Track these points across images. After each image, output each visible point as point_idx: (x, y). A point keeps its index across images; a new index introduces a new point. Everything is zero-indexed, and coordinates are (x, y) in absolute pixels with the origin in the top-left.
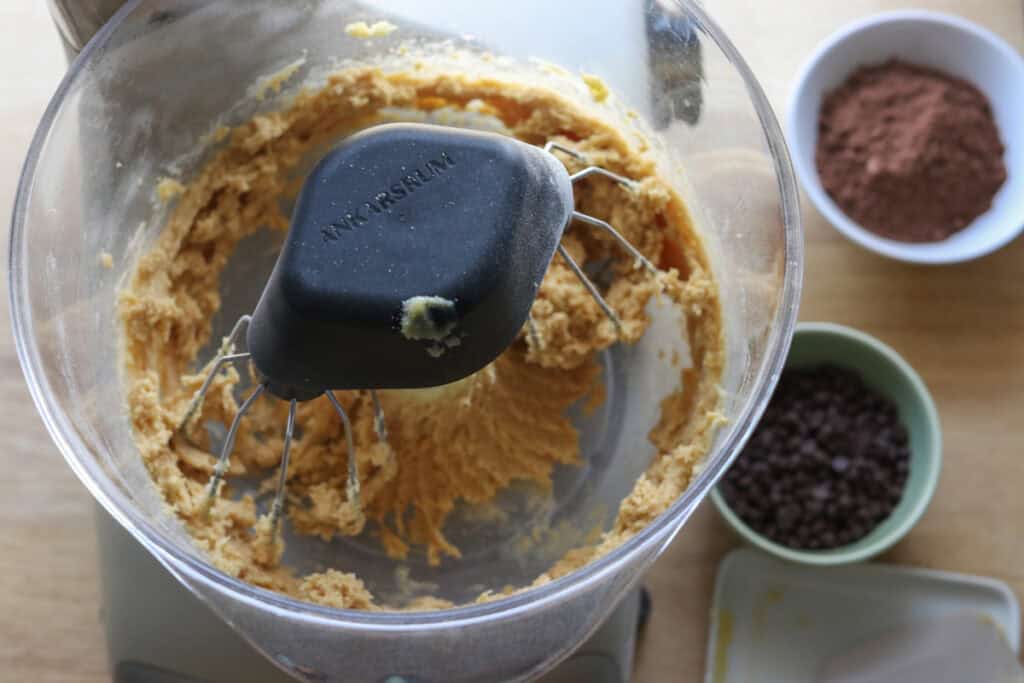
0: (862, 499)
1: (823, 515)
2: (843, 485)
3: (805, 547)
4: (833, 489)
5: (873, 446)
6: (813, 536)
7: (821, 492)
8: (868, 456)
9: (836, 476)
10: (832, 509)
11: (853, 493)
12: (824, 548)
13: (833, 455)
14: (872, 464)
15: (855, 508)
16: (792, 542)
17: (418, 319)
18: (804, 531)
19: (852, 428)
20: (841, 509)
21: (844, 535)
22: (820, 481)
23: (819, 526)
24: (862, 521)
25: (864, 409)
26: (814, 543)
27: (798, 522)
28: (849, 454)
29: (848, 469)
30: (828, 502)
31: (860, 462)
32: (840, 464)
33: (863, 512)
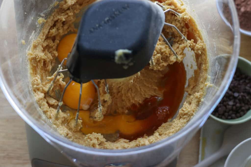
0: (243, 105)
1: (232, 110)
2: (237, 101)
3: (227, 119)
4: (234, 102)
5: (245, 89)
6: (229, 115)
7: (231, 103)
8: (243, 92)
9: (235, 98)
10: (234, 107)
11: (240, 103)
12: (232, 118)
13: (234, 92)
14: (245, 94)
15: (241, 107)
16: (223, 117)
17: (120, 57)
18: (226, 114)
19: (239, 84)
20: (237, 108)
21: (238, 115)
22: (230, 100)
23: (231, 112)
24: (243, 111)
25: (242, 79)
26: (230, 117)
27: (225, 112)
28: (238, 92)
29: (239, 96)
30: (233, 105)
31: (242, 94)
32: (236, 95)
33: (243, 108)
